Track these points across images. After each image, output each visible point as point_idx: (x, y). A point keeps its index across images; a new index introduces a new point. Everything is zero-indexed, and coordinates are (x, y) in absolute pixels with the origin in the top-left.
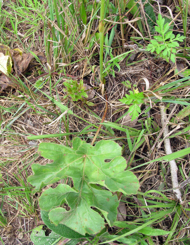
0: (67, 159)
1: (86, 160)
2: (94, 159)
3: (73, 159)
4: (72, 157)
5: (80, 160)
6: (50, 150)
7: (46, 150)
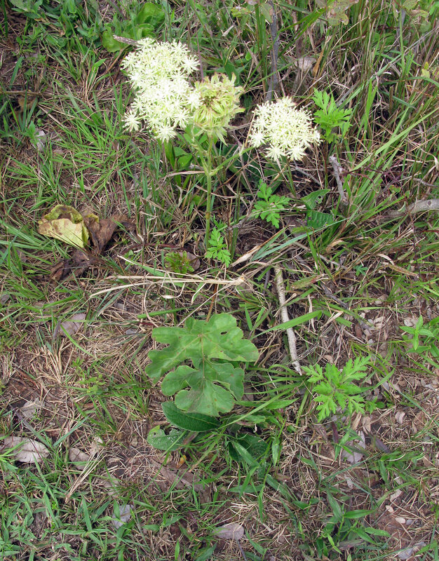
0: (183, 341)
1: (203, 340)
2: (211, 336)
3: (189, 341)
4: (188, 339)
5: (197, 341)
6: (164, 335)
7: (160, 335)
